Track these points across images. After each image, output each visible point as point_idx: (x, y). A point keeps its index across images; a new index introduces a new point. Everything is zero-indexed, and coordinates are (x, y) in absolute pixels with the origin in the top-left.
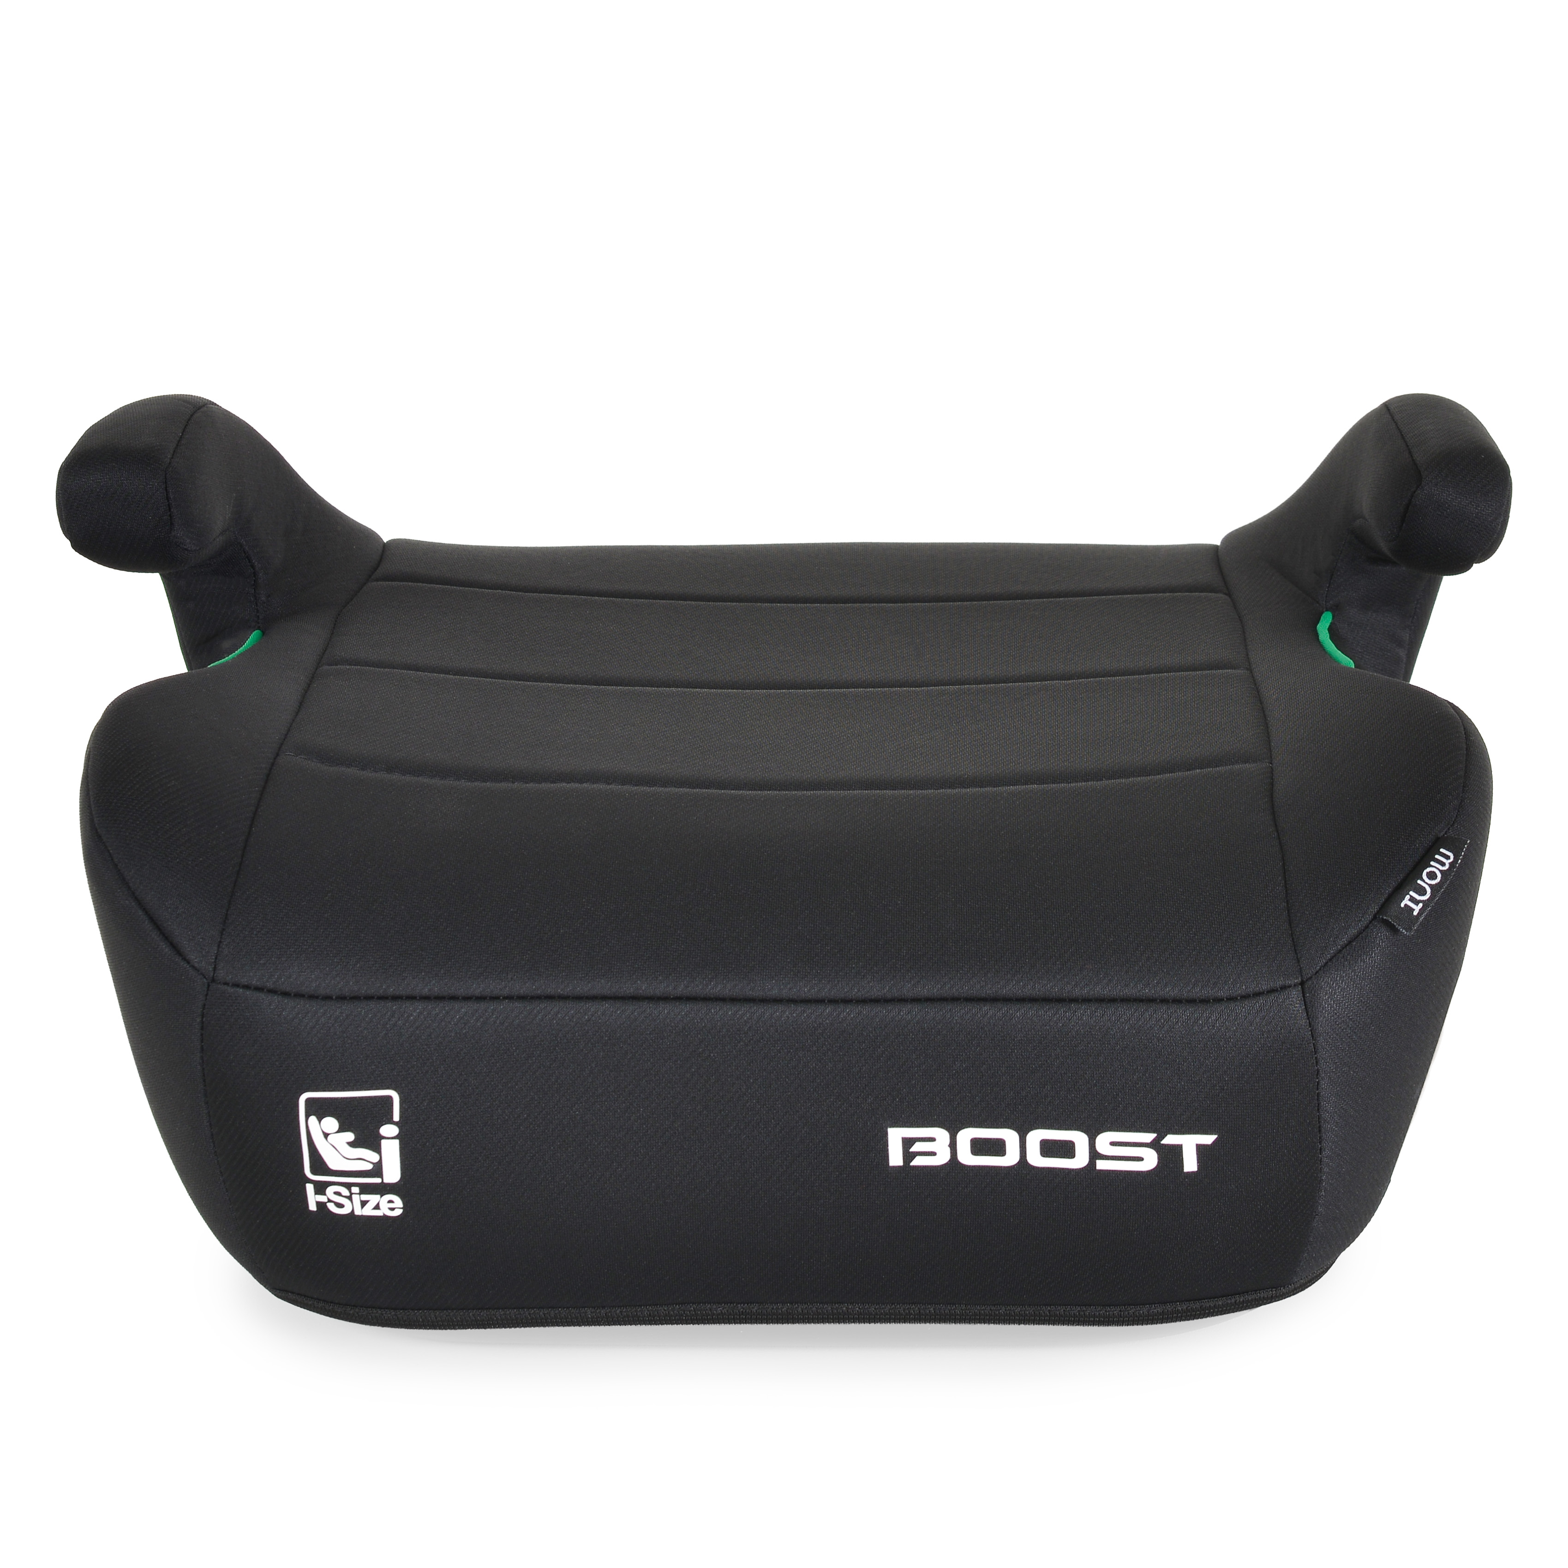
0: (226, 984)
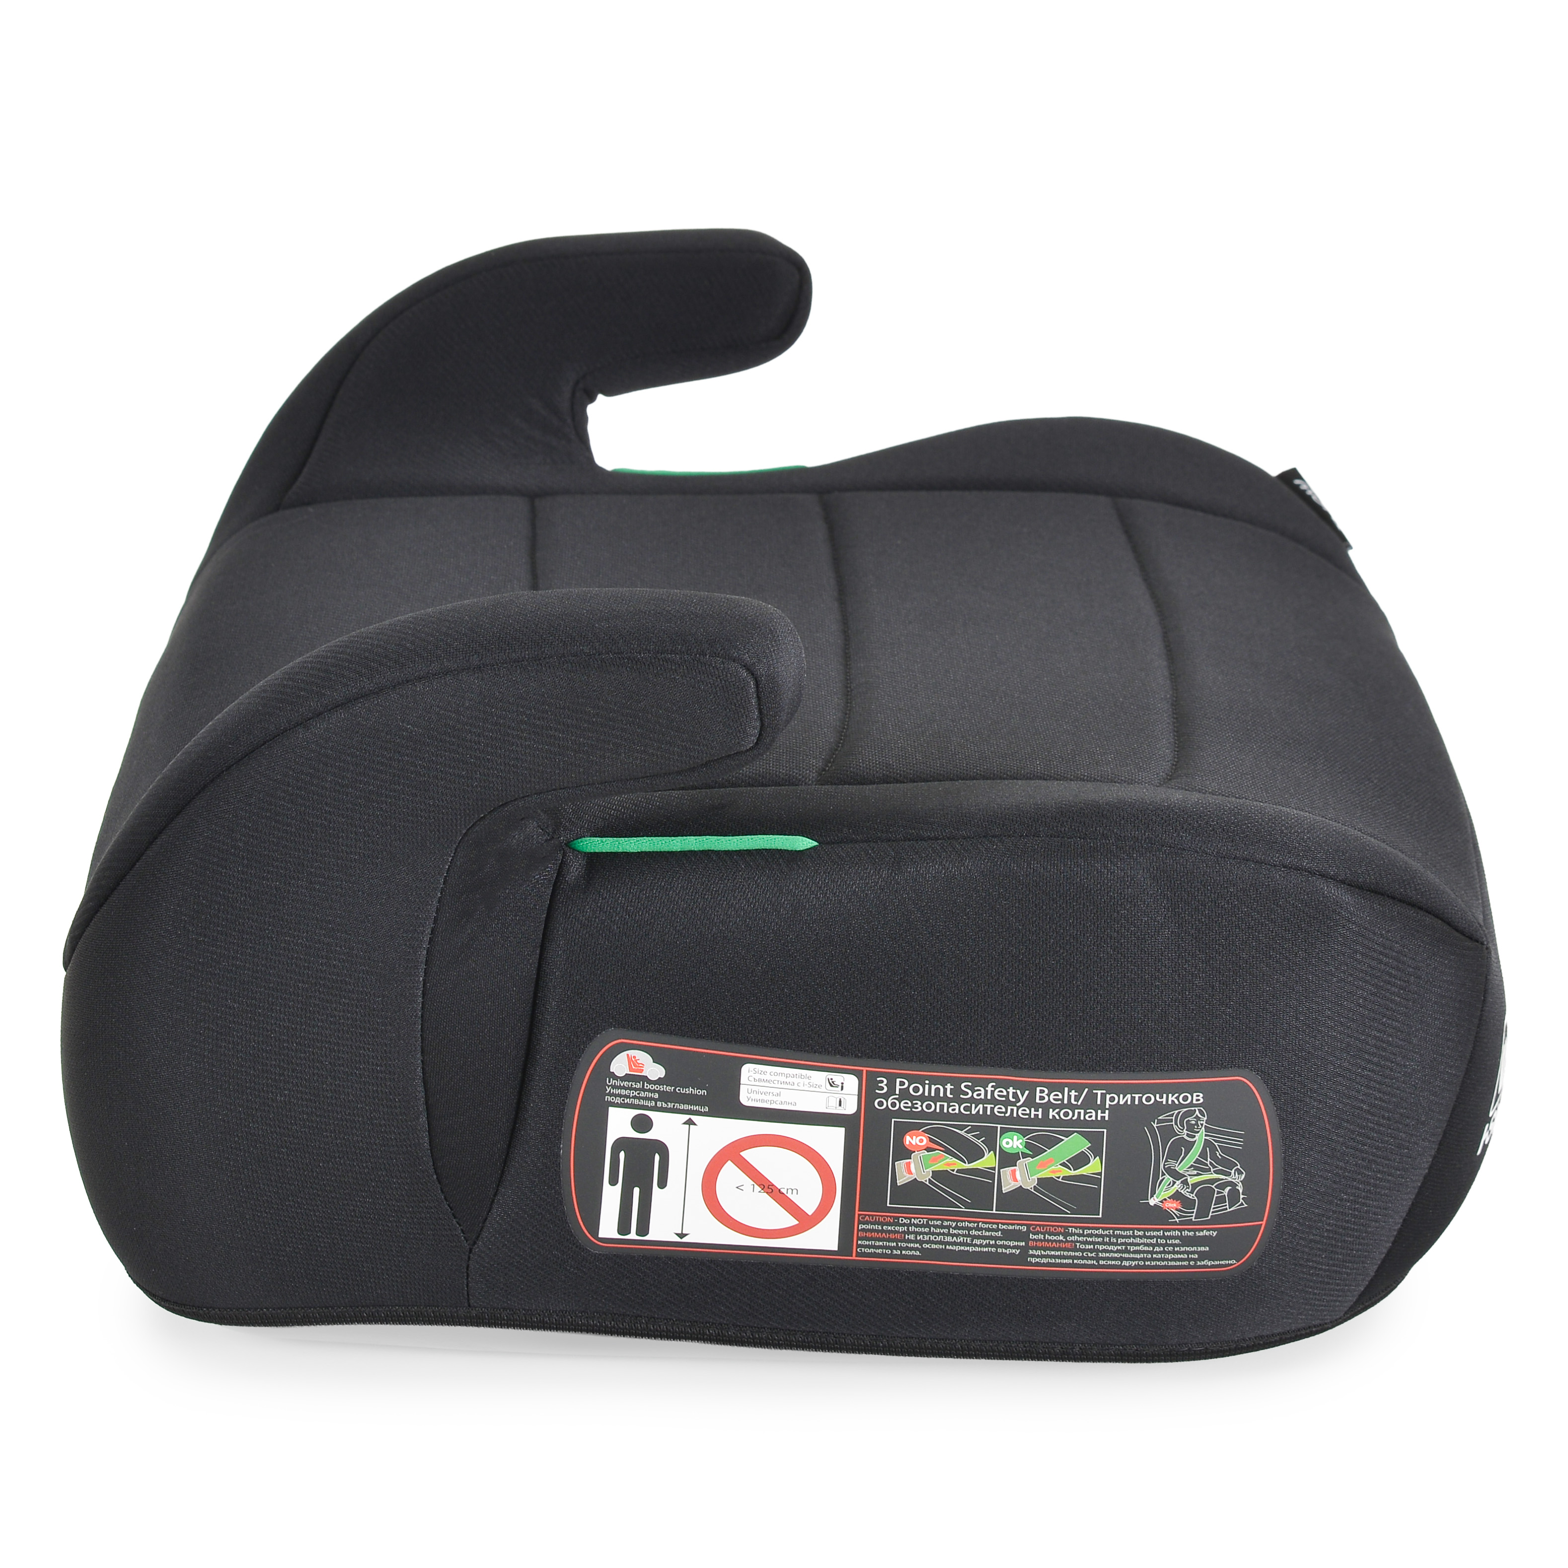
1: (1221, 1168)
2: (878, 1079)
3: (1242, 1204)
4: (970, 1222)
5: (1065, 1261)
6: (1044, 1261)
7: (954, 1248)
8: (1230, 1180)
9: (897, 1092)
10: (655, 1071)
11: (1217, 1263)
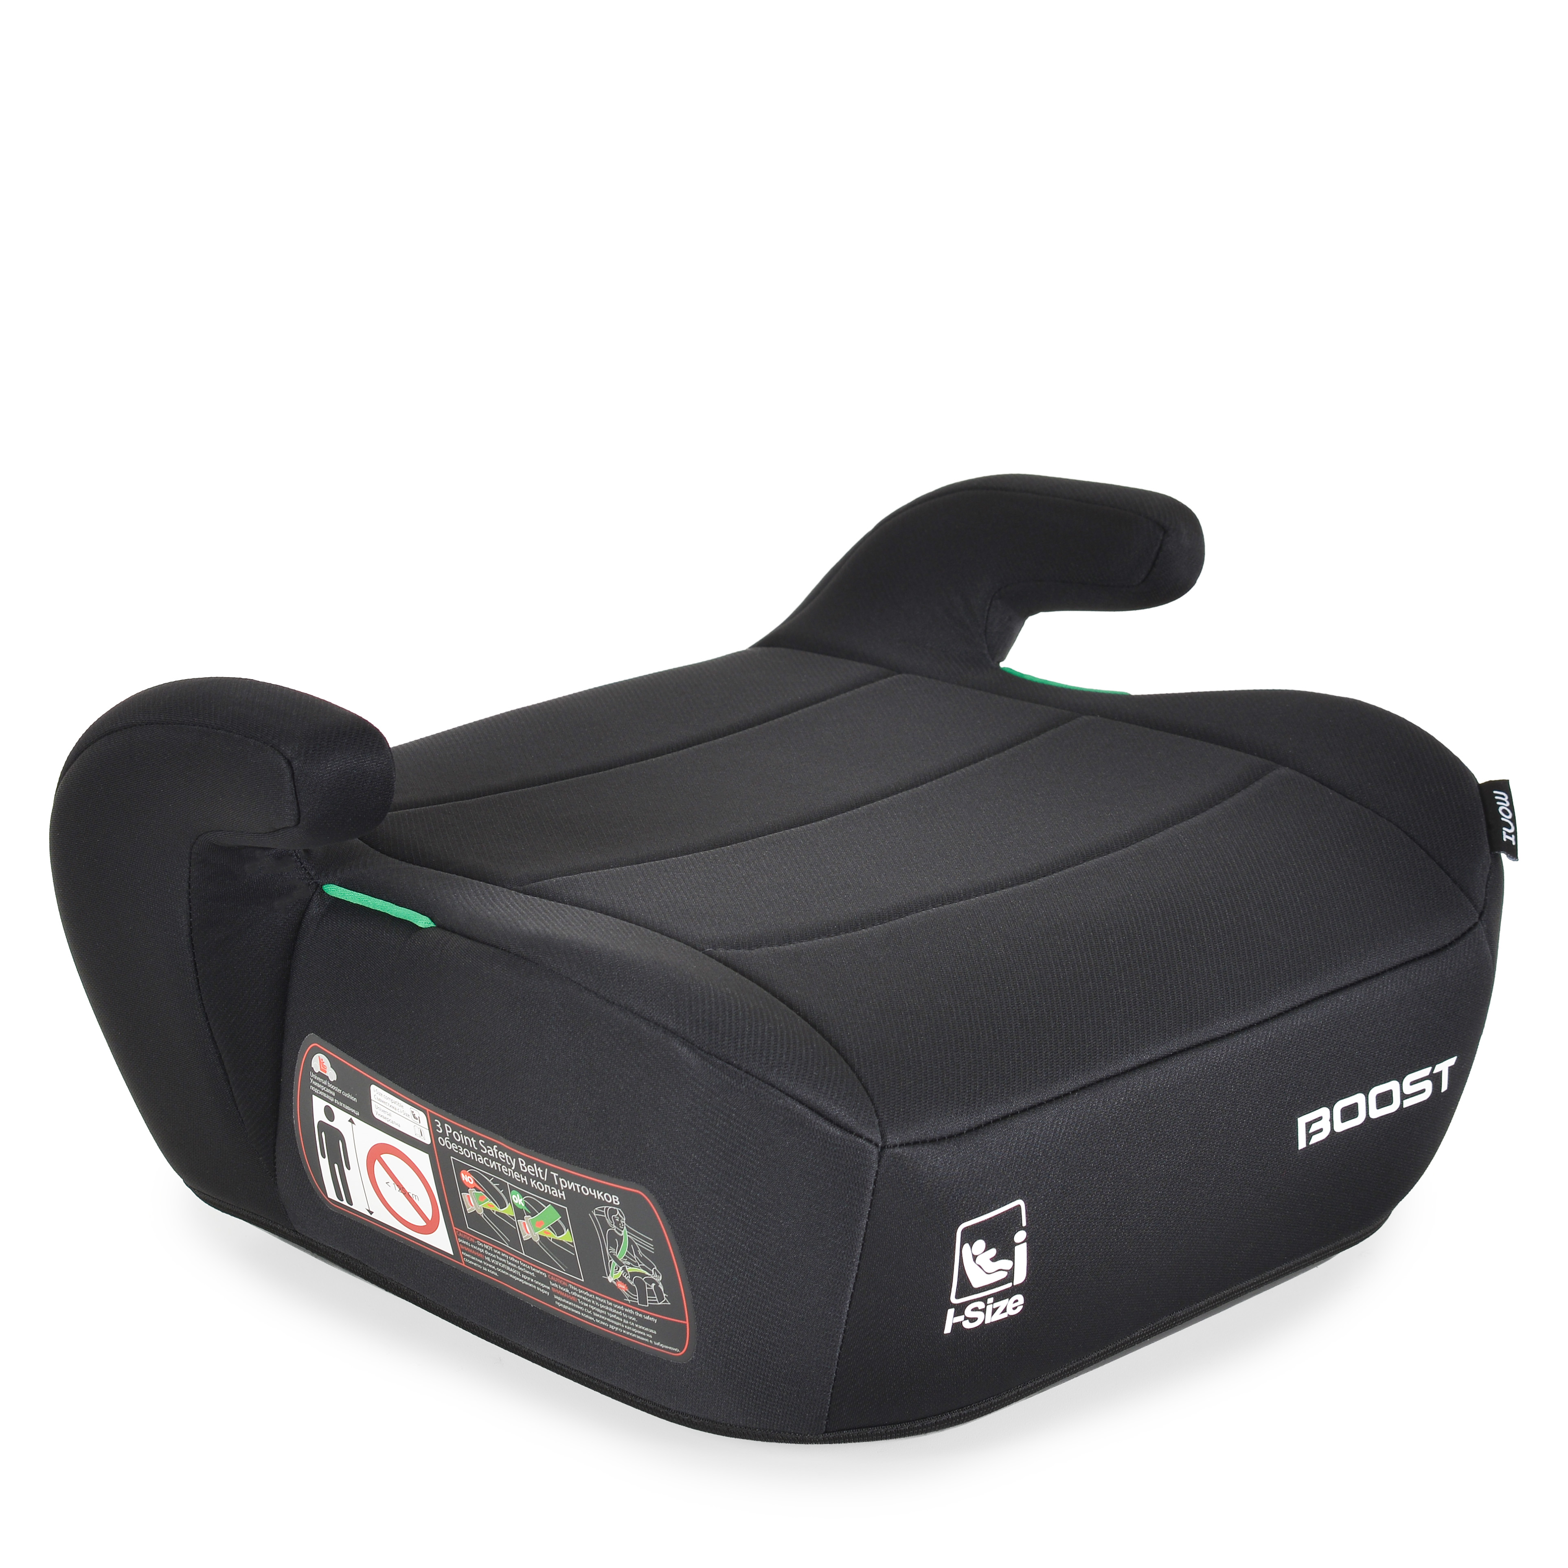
0: (895, 1146)
1: (644, 1265)
2: (436, 1120)
3: (666, 1302)
4: (516, 1259)
5: (577, 1312)
6: (565, 1307)
7: (514, 1277)
8: (652, 1277)
9: (448, 1135)
10: (332, 1075)
11: (667, 1347)
